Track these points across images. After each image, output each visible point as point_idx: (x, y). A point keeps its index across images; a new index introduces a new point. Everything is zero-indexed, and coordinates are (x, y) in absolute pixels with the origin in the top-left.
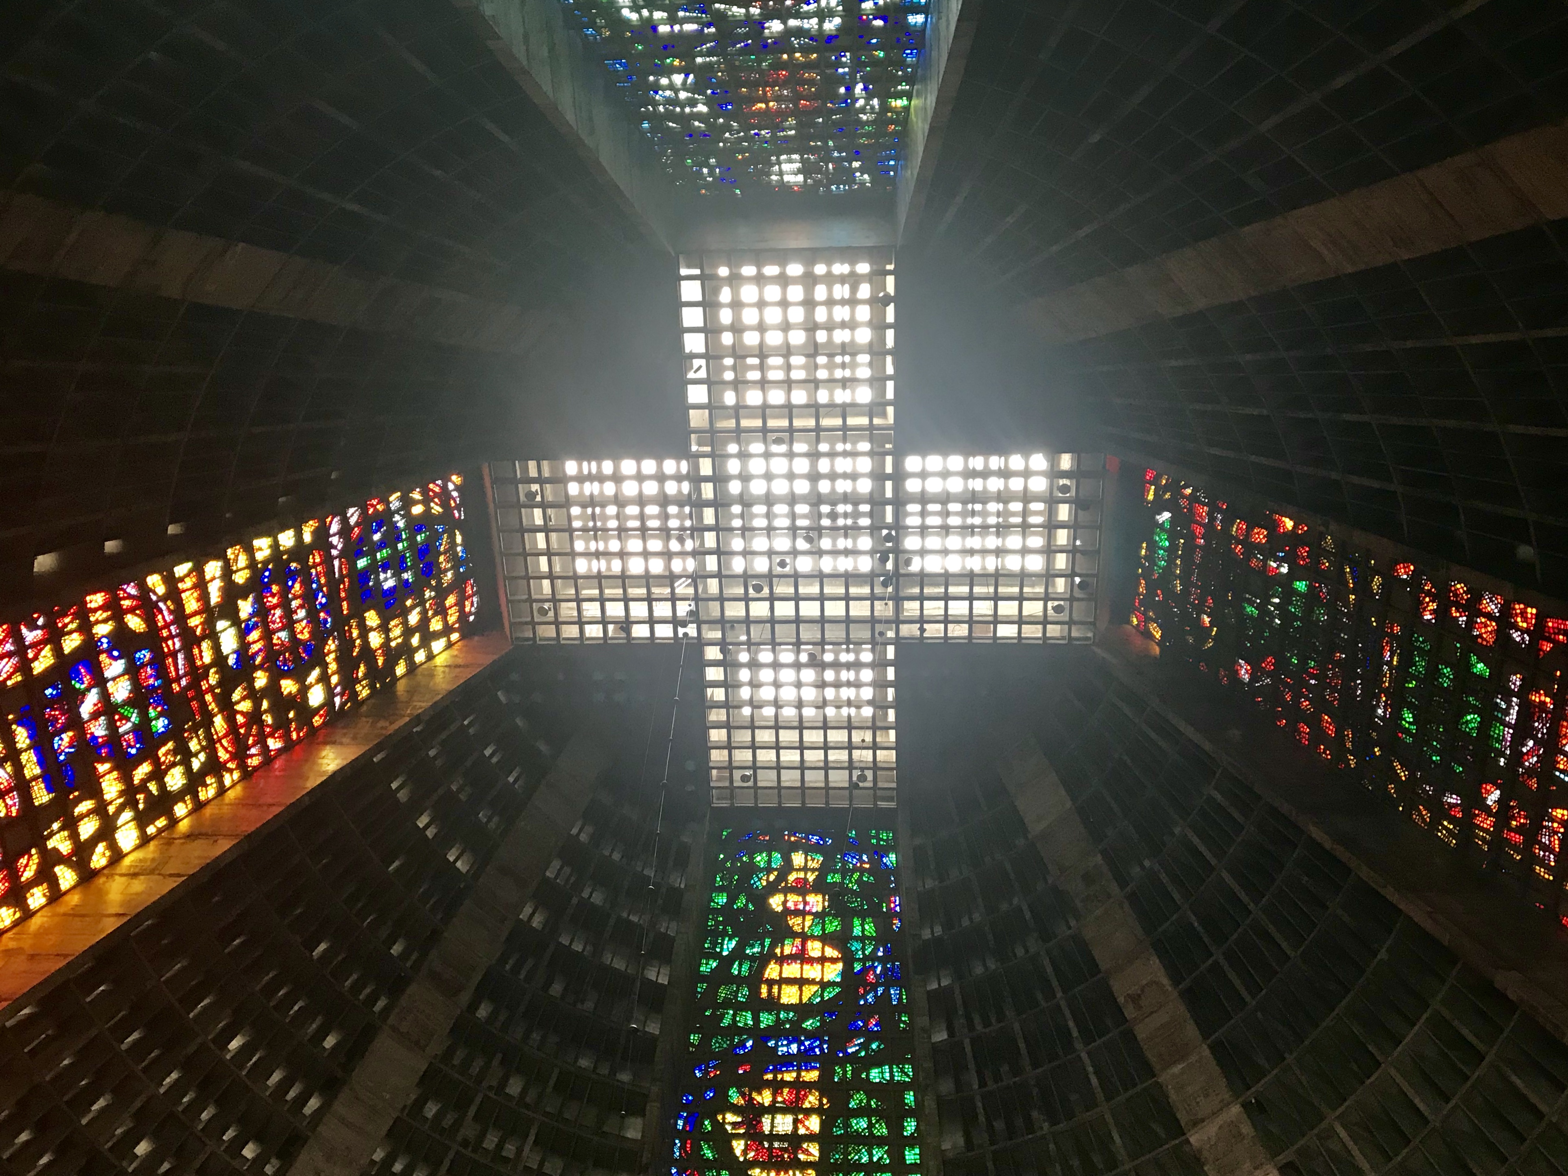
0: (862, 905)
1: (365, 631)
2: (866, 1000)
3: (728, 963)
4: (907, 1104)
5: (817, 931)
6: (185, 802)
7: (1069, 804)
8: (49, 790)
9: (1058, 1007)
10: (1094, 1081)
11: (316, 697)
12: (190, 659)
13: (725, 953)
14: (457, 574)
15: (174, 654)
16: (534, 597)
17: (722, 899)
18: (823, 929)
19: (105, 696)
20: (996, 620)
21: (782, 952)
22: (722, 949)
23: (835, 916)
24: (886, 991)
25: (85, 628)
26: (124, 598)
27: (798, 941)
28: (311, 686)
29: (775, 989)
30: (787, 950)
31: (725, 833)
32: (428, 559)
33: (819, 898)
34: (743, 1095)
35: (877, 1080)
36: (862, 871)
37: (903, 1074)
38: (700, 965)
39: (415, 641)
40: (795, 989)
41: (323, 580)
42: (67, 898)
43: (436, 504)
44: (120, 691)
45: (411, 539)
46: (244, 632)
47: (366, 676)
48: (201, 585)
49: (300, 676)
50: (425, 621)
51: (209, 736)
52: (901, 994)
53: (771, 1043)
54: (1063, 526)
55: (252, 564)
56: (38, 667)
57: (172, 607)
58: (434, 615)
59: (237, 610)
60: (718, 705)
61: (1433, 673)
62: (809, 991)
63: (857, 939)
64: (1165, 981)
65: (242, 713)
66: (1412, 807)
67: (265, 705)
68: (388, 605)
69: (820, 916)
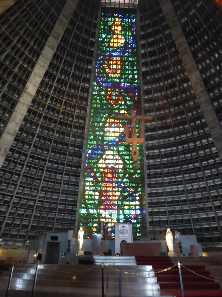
0: (129, 29)
2: (129, 46)
3: (104, 39)
4: (135, 64)
5: (120, 33)
7: (172, 7)
17: (102, 27)
21: (114, 37)
22: (103, 36)
23: (124, 31)
24: (132, 45)
27: (117, 35)
29: (113, 44)
31: (103, 14)
33: (121, 27)
34: (107, 62)
35: (130, 60)
36: (129, 22)
37: (135, 59)
38: (99, 39)
40: (116, 44)
52: (135, 45)
53: (112, 53)
62: (119, 44)
63: (127, 35)
64: (185, 41)
69: (121, 31)
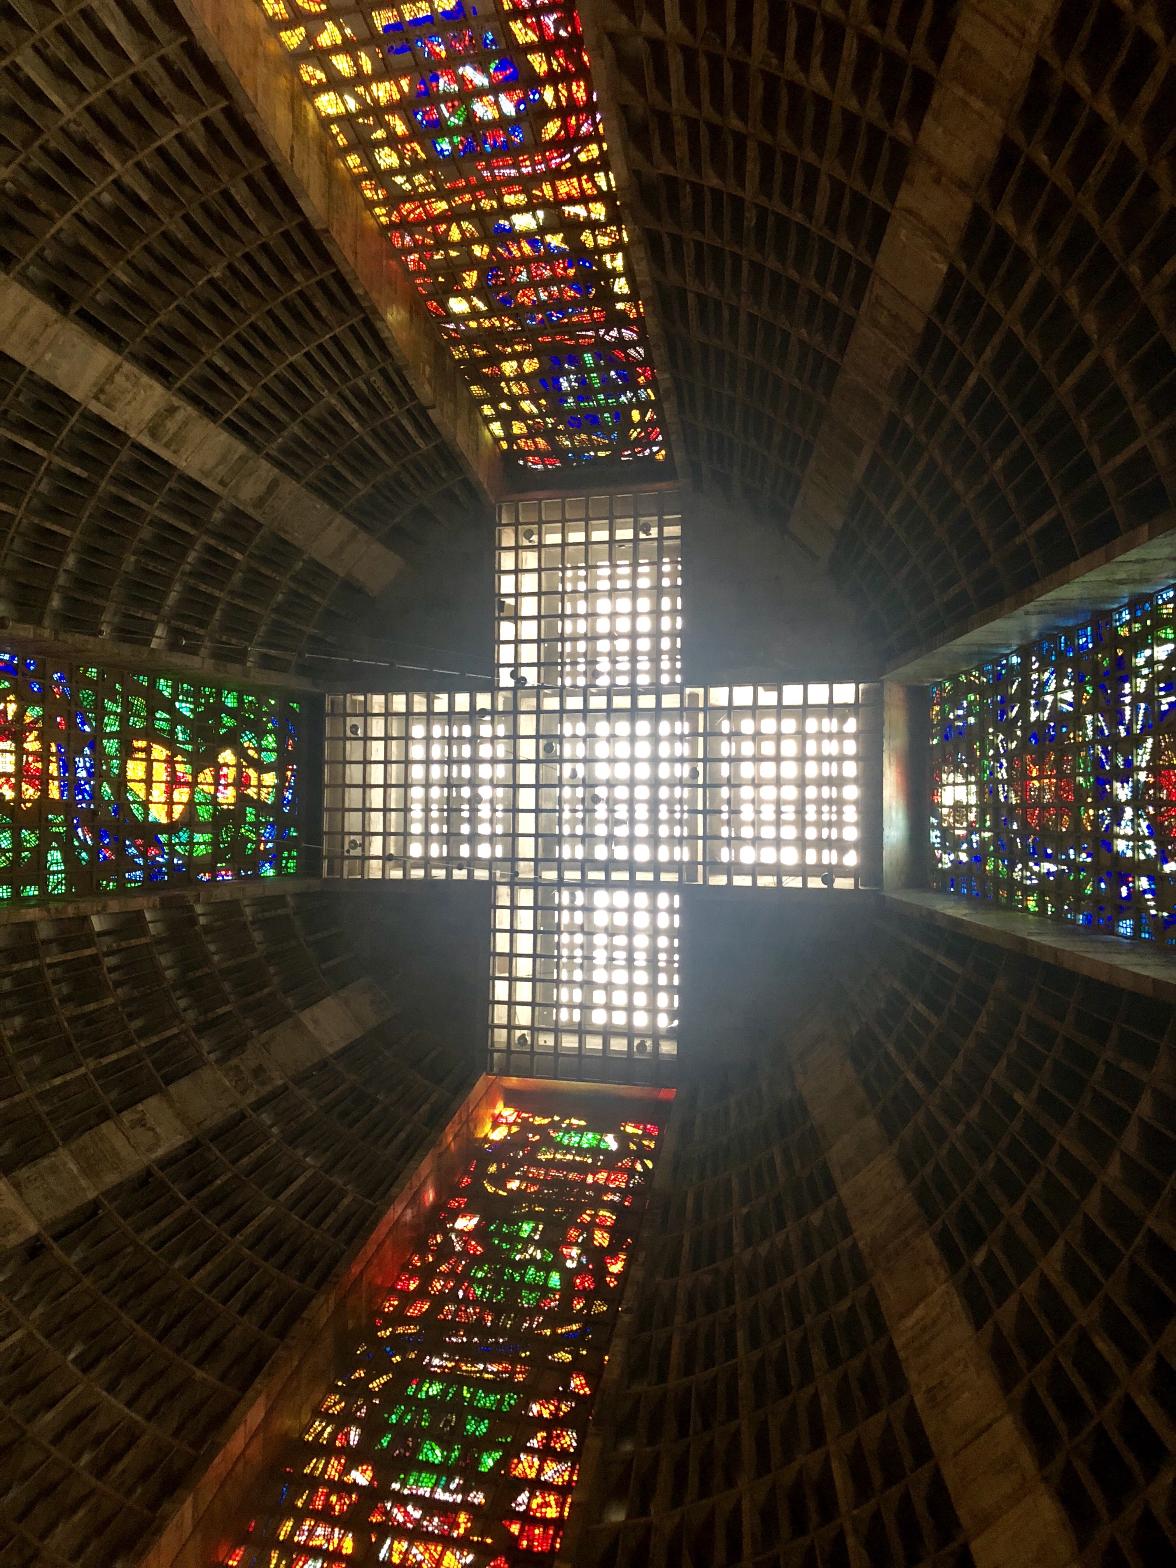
0: (223, 843)
1: (519, 357)
2: (130, 847)
3: (168, 706)
4: (25, 888)
5: (199, 798)
6: (361, 165)
7: (331, 1051)
8: (386, 28)
9: (131, 1043)
10: (58, 1081)
11: (458, 305)
12: (509, 182)
13: (177, 705)
14: (567, 450)
15: (517, 165)
16: (544, 526)
17: (231, 701)
18: (200, 804)
19: (480, 93)
20: (512, 980)
21: (178, 762)
22: (182, 701)
23: (213, 816)
24: (138, 867)
25: (552, 78)
26: (577, 120)
27: (189, 778)
28: (470, 301)
29: (142, 755)
30: (180, 768)
31: (295, 705)
32: (586, 423)
33: (232, 800)
34: (35, 721)
35: (49, 858)
36: (257, 843)
37: (57, 884)
38: (167, 679)
39: (504, 406)
40: (142, 775)
41: (575, 319)
42: (273, 39)
43: (639, 433)
44: (483, 110)
45: (607, 408)
46: (529, 237)
47: (473, 356)
48: (584, 199)
49: (479, 290)
50: (522, 416)
51: (428, 195)
52: (136, 881)
53: (87, 751)
54: (606, 1043)
55: (600, 251)
56: (516, 27)
57: (563, 167)
58: (527, 426)
59: (554, 232)
60: (430, 704)
61: (481, 1414)
62: (139, 789)
63: (191, 837)
64: (160, 1152)
65: (448, 230)
66: (344, 1394)
67: (453, 254)
68: (543, 382)
69: (213, 801)
